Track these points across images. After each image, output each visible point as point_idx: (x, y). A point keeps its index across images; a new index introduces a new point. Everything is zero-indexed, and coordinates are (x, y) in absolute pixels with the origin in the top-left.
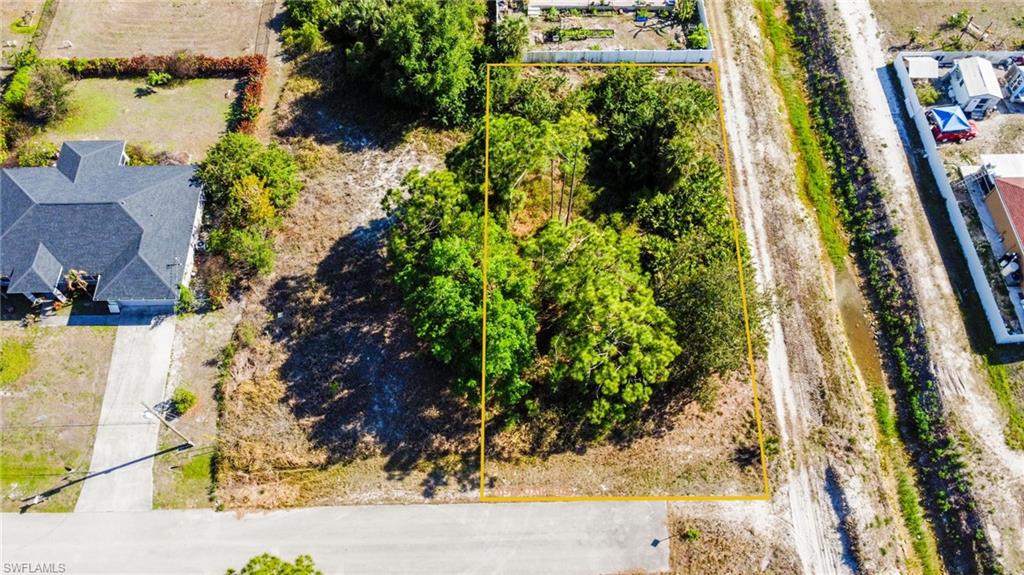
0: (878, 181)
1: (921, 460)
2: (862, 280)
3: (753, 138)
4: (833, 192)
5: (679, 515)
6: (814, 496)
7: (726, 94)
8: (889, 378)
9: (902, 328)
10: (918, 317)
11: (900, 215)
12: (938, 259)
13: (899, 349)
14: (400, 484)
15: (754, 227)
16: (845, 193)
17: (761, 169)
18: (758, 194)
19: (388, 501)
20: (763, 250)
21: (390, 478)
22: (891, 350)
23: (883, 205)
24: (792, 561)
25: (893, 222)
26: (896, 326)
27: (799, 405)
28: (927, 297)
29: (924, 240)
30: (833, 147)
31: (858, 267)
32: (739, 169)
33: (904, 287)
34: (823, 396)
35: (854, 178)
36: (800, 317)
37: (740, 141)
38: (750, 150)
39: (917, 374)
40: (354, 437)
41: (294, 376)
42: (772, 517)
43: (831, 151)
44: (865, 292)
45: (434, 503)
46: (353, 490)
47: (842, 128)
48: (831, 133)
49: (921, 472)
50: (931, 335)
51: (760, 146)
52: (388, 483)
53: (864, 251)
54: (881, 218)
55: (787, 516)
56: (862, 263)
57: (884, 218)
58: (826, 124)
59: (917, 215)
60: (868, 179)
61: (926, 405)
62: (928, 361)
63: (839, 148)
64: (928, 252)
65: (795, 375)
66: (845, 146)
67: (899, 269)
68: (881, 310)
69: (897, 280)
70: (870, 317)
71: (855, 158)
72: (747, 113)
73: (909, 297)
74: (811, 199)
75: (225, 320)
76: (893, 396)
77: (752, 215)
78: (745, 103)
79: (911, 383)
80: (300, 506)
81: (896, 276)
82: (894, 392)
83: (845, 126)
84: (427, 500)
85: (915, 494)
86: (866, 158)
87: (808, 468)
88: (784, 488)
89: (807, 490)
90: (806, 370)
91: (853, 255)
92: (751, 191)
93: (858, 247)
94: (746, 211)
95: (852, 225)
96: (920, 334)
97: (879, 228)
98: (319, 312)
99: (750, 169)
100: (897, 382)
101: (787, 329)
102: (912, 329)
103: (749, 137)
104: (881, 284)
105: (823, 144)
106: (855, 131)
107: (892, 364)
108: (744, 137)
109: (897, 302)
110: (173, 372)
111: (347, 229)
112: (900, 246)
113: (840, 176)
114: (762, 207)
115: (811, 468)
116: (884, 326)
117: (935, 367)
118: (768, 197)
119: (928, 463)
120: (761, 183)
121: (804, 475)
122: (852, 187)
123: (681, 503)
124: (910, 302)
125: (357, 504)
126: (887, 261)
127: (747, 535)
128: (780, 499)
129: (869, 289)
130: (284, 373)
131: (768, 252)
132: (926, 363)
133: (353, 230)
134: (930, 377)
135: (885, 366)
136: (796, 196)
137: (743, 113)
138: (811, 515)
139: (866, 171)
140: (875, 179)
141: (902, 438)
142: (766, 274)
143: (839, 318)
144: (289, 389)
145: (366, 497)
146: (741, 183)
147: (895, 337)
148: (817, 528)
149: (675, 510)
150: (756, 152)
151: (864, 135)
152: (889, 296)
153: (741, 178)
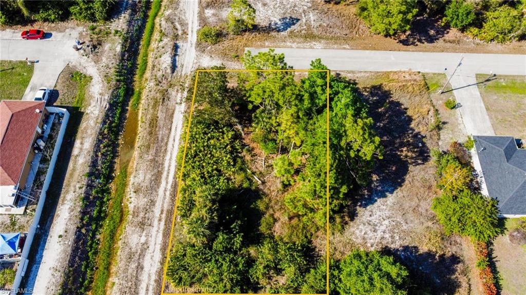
0: (79, 210)
1: (130, 81)
2: (116, 160)
3: (145, 246)
4: (106, 215)
5: (238, 64)
6: (182, 66)
7: (151, 288)
8: (126, 114)
9: (110, 128)
10: (101, 130)
11: (78, 185)
12: (72, 158)
13: (116, 121)
14: (350, 78)
15: (167, 183)
16: (100, 212)
17: (149, 222)
18: (157, 204)
19: (353, 72)
20: (166, 169)
21: (355, 80)
22: (119, 124)
23: (85, 193)
24: (199, 48)
25: (85, 181)
26: (112, 131)
27: (176, 97)
28: (91, 139)
29: (74, 170)
30: (91, 246)
31: (114, 167)
32: (163, 223)
33: (99, 146)
34: (164, 99)
35: (91, 218)
36: (161, 132)
37: (155, 244)
38: (151, 236)
39: (114, 108)
40: (372, 94)
41: (405, 118)
42: (201, 61)
43: (94, 245)
44: (117, 154)
45: (335, 71)
46: (368, 77)
47: (80, 258)
48: (88, 258)
49: (131, 77)
50: (100, 120)
51: (143, 239)
52: (355, 78)
53: (107, 173)
54: (90, 186)
55: (195, 61)
56: (111, 168)
57: (88, 185)
58: (87, 267)
59: (69, 185)
60: (84, 213)
61: (117, 96)
62: (107, 111)
63: (89, 243)
64: (75, 162)
65: (173, 108)
66: (85, 243)
67: (97, 156)
68: (115, 142)
69: (100, 151)
70: (121, 141)
71: (83, 231)
72: (142, 268)
73: (99, 140)
74: (122, 212)
75: (446, 142)
76: (128, 106)
77: (165, 190)
78: (140, 278)
79: (119, 106)
80: (388, 72)
81: (100, 153)
82: (127, 108)
83: (77, 259)
84: (338, 72)
85: (138, 72)
86: (78, 228)
87: (181, 75)
88: (193, 69)
89: (184, 68)
90: (167, 109)
91: (114, 175)
92: (160, 206)
93: (109, 178)
94: (168, 193)
95: (105, 191)
96: (104, 122)
97: (94, 182)
98: (402, 145)
99: (156, 223)
100: (124, 111)
101: (169, 127)
102: (107, 126)
103: (148, 247)
104: (109, 153)
105: (96, 253)
106: (73, 251)
107: (122, 118)
108: (151, 248)
109: (106, 141)
110: (460, 119)
111: (399, 192)
112: (89, 166)
113: (97, 224)
114: (158, 195)
115: (179, 74)
116: (117, 135)
117: (105, 108)
118: (152, 201)
119: (128, 79)
120: (152, 211)
121: (183, 73)
122: (95, 214)
123: (237, 67)
124: (100, 137)
125: (366, 72)
126: (100, 162)
127: (213, 56)
128: (196, 66)
129: (115, 154)
130: (410, 119)
131: (164, 167)
132: (109, 110)
133: (395, 192)
134: (110, 104)
135: (125, 119)
136: (131, 212)
137: (145, 269)
138: (186, 61)
139: (82, 219)
140: (80, 211)
141: (133, 90)
142: (170, 155)
143: (137, 140)
144: (406, 113)
145: (363, 74)
146: (165, 212)
147: (115, 127)
148: (185, 57)
149: (239, 65)
150: (147, 236)
151: (69, 245)
152: (108, 146)
153: (164, 216)
